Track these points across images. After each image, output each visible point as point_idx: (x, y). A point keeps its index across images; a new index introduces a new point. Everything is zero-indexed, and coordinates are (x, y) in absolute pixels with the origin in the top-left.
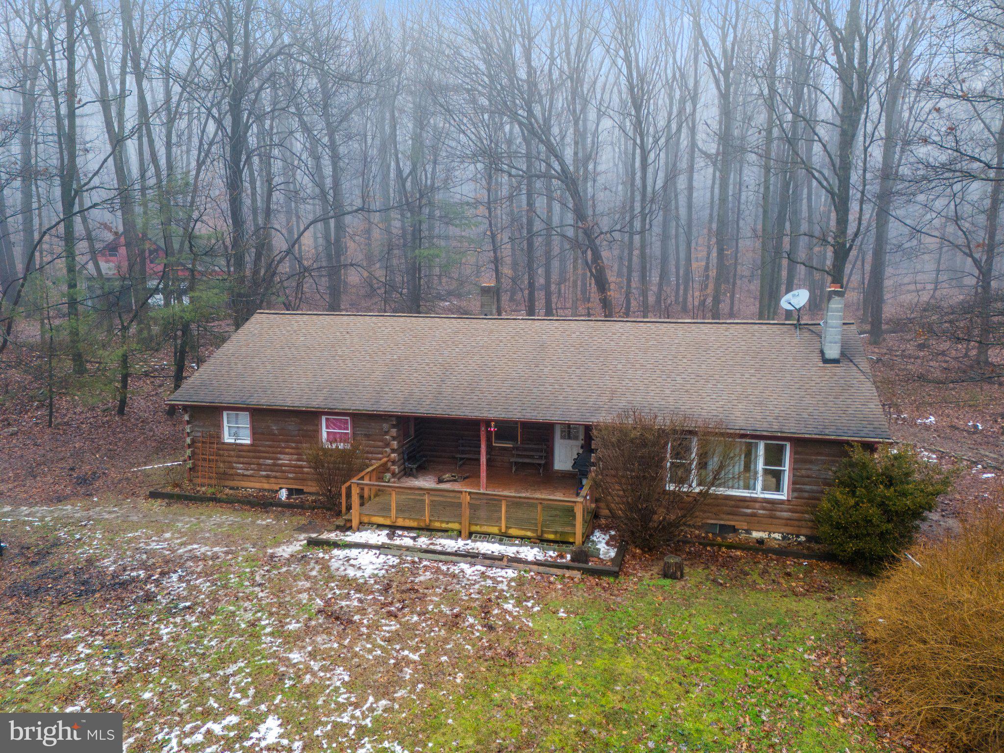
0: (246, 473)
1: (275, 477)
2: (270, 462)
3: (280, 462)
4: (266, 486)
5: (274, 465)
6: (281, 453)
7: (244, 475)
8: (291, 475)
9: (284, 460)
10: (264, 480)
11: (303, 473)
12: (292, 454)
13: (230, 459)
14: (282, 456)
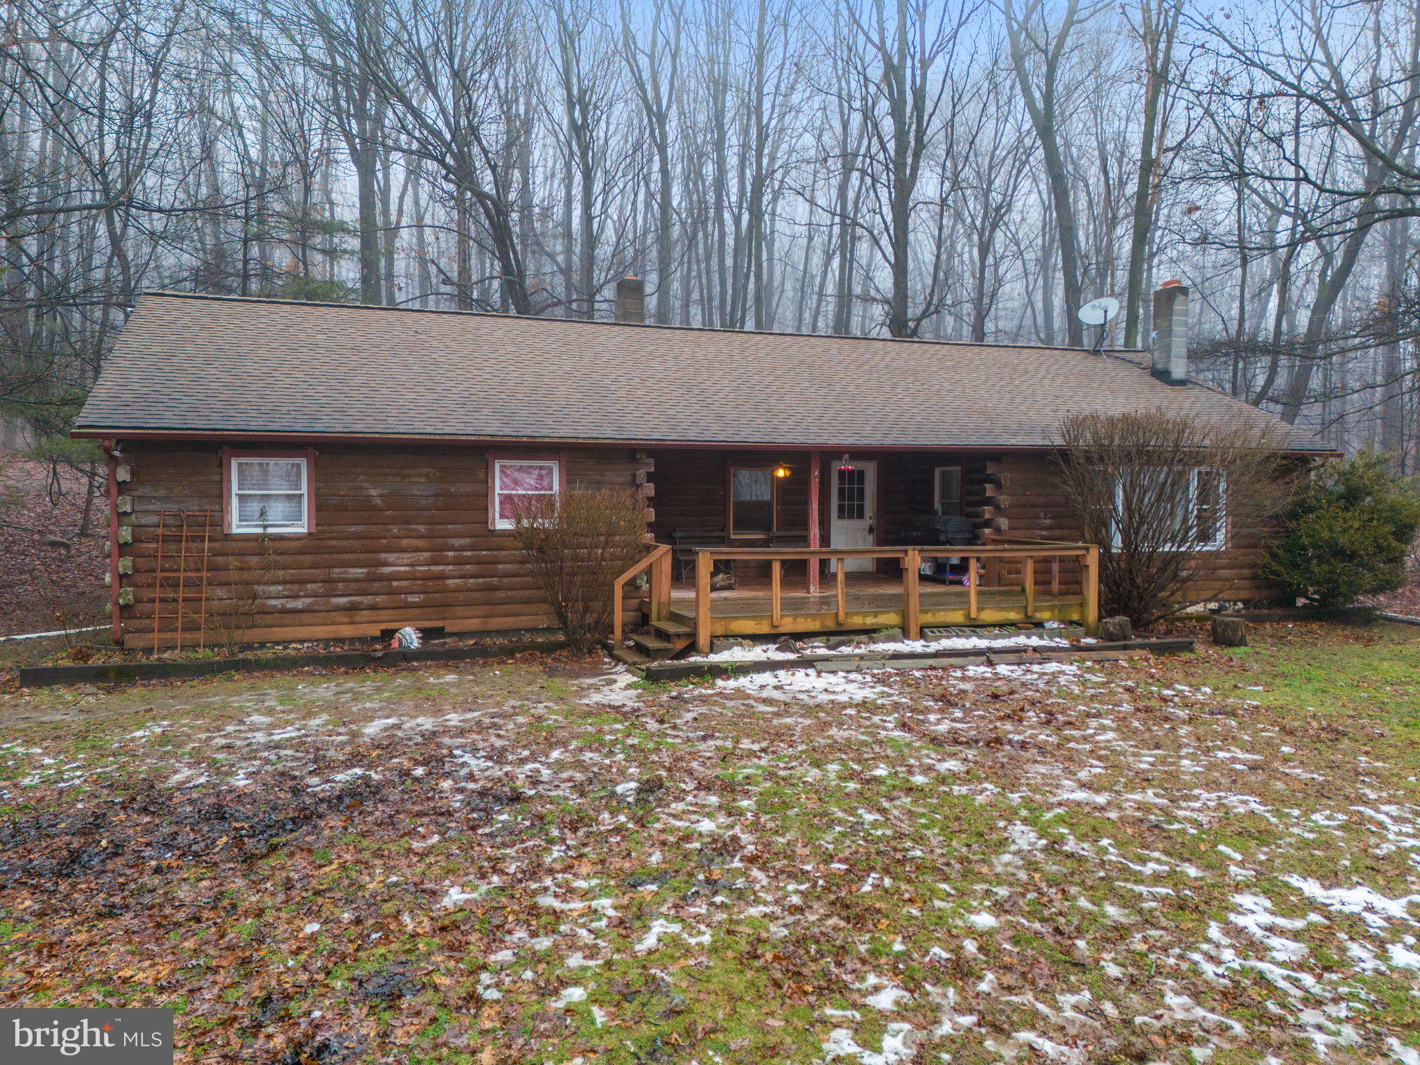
0: (292, 604)
1: (373, 607)
2: (359, 572)
3: (387, 570)
4: (347, 631)
5: (371, 578)
6: (388, 550)
7: (284, 611)
8: (413, 599)
9: (398, 564)
10: (340, 617)
11: (445, 591)
12: (417, 550)
13: (246, 575)
14: (392, 557)
